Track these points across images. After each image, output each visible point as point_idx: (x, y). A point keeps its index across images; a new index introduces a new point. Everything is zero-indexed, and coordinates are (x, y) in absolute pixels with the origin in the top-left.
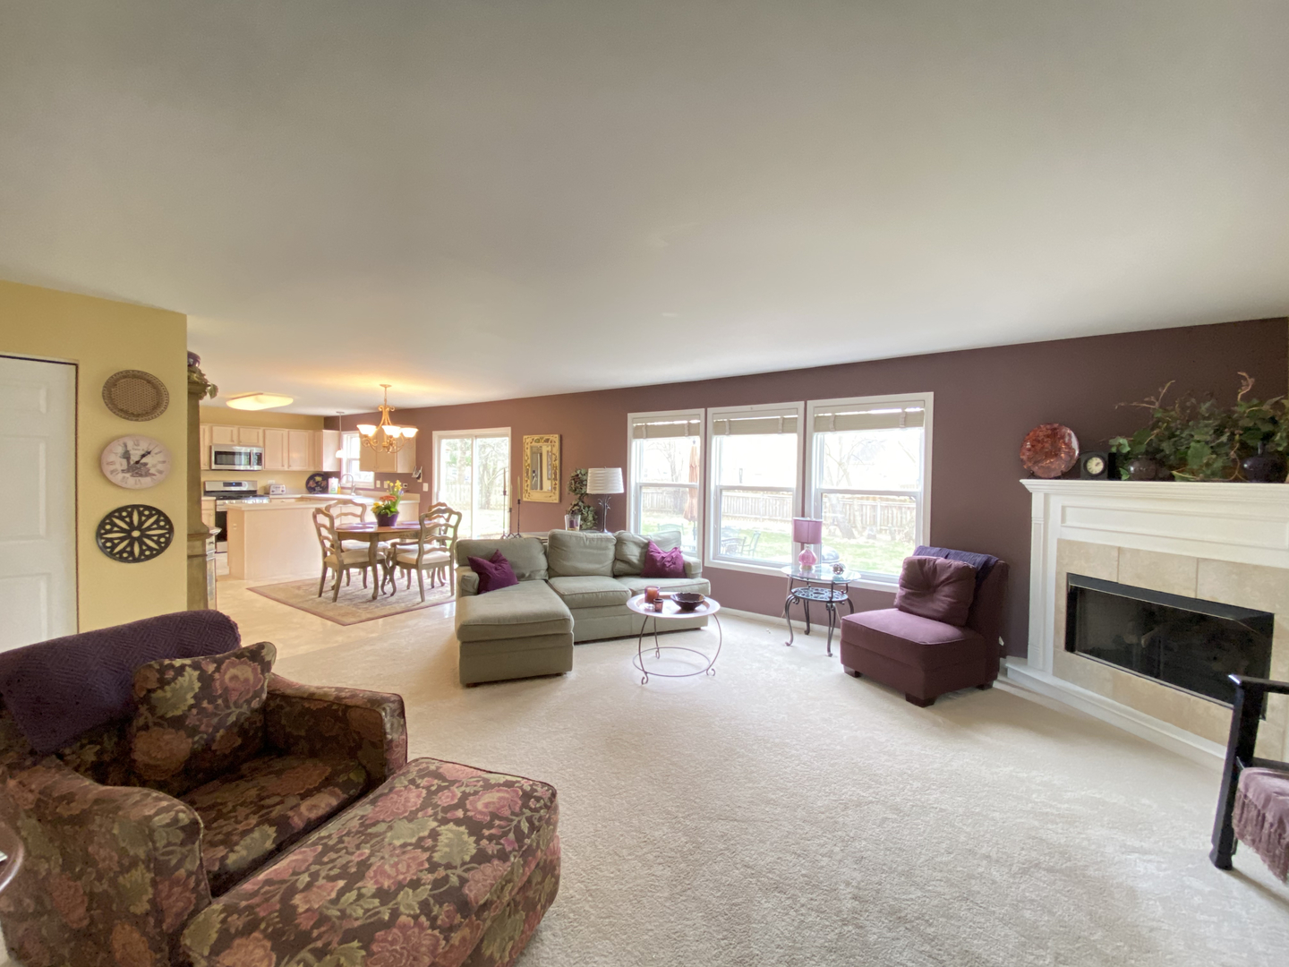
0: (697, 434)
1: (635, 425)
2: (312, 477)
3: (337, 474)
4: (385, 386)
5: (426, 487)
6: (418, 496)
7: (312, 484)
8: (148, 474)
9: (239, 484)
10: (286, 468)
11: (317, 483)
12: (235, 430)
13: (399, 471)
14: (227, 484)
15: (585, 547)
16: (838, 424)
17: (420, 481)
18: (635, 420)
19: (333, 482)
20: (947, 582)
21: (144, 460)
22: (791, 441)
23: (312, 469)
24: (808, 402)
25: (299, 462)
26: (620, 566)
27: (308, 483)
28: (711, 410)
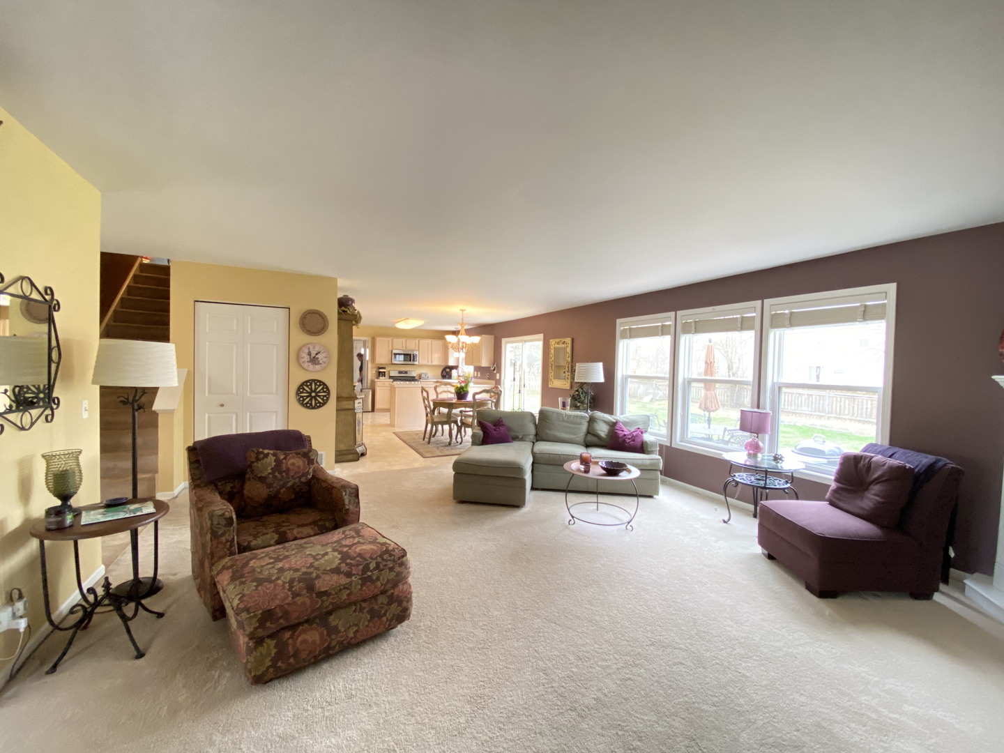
0: (669, 333)
1: (622, 328)
2: (444, 369)
3: (456, 367)
4: (463, 310)
5: (498, 377)
6: (494, 382)
7: (444, 373)
8: (319, 364)
9: (406, 372)
10: (430, 363)
11: (447, 373)
12: (404, 340)
13: (483, 366)
14: (400, 372)
15: (564, 421)
16: (793, 321)
17: (495, 372)
18: (622, 324)
19: (454, 372)
20: (877, 481)
21: (317, 356)
22: (747, 338)
23: (444, 364)
24: (765, 300)
25: (436, 360)
26: (590, 438)
27: (442, 372)
28: (680, 313)
